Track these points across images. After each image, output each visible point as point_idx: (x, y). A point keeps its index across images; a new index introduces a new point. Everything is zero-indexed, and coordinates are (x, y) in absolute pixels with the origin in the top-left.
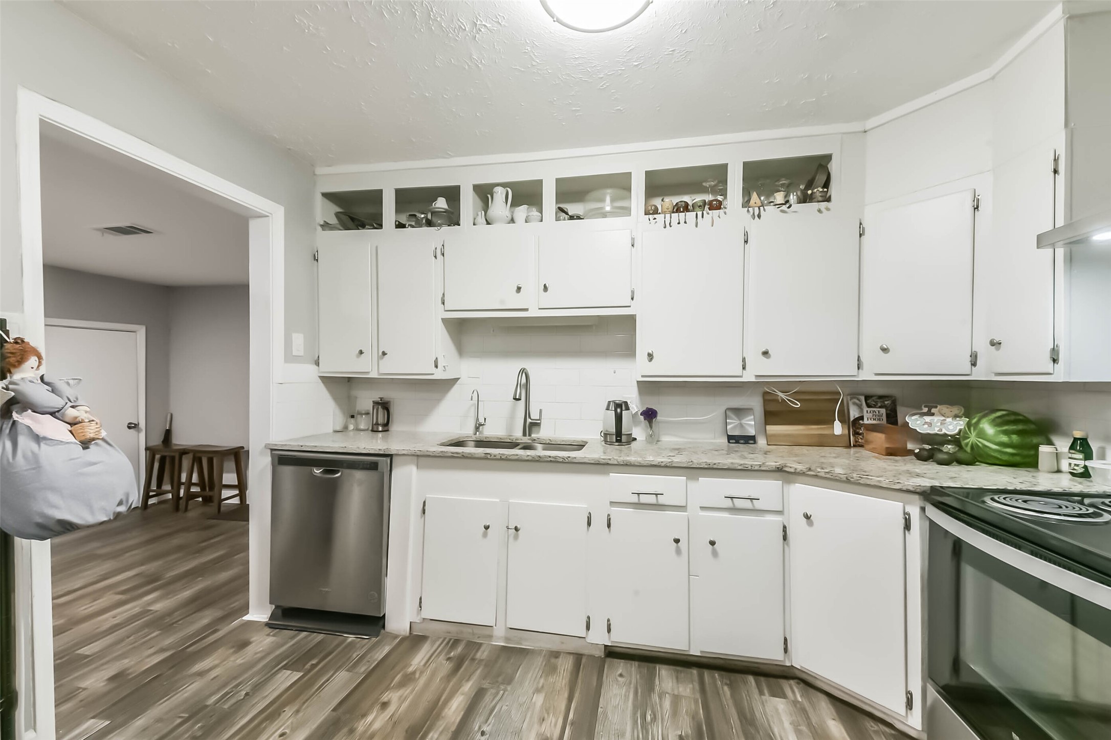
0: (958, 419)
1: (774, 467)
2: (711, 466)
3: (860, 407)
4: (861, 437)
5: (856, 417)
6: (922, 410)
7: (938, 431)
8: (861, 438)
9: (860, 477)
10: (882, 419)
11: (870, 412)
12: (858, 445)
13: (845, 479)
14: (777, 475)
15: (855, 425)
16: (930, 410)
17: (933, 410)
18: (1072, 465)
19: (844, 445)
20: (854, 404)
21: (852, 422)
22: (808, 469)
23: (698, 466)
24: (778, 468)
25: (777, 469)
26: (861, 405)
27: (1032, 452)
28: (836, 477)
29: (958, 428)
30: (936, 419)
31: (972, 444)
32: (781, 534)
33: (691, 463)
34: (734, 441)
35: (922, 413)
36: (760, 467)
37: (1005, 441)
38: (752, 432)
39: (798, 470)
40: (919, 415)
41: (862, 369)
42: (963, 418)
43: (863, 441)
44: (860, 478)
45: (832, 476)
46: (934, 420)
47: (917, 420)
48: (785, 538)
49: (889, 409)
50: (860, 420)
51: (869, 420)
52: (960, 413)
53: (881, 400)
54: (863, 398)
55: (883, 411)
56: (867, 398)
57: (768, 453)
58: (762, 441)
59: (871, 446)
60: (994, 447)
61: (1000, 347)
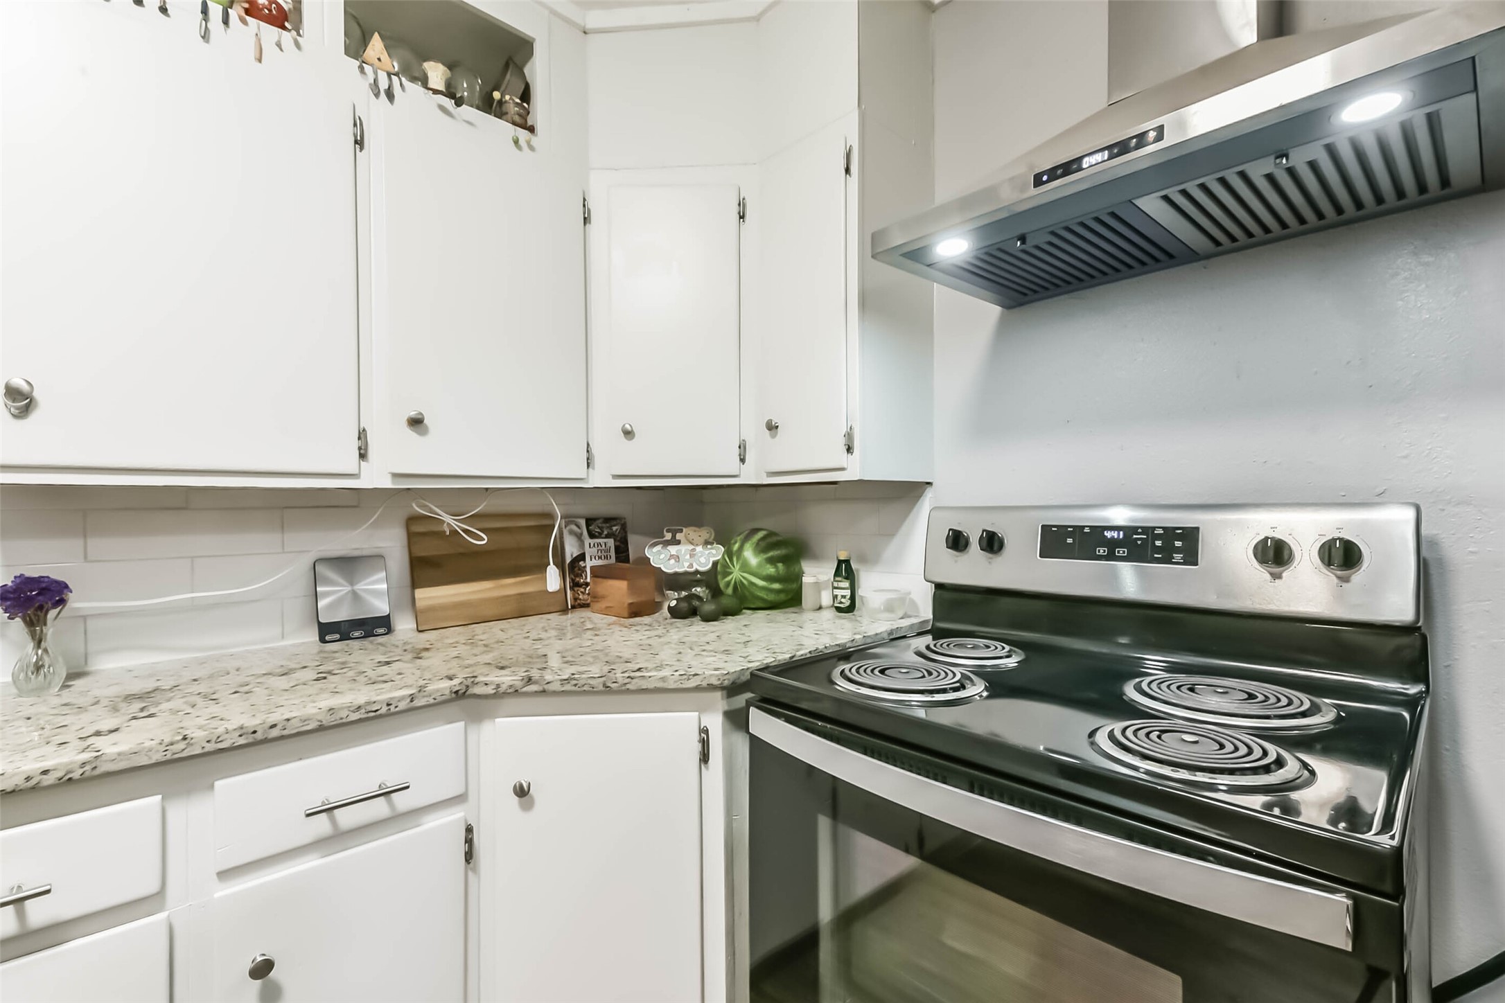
0: (709, 546)
1: (447, 692)
2: (259, 736)
3: (579, 537)
4: (582, 590)
5: (574, 556)
6: (664, 537)
7: (688, 567)
8: (582, 592)
9: (629, 677)
10: (610, 557)
11: (594, 544)
12: (579, 604)
13: (601, 688)
14: (454, 708)
15: (572, 570)
16: (674, 536)
17: (679, 536)
18: (839, 598)
19: (558, 609)
20: (571, 532)
21: (569, 564)
22: (526, 680)
23: (210, 747)
24: (456, 692)
25: (454, 695)
26: (581, 534)
27: (794, 586)
28: (583, 686)
29: (712, 559)
30: (683, 549)
31: (735, 582)
32: (461, 848)
33: (182, 745)
34: (338, 636)
35: (664, 541)
36: (412, 701)
37: (773, 573)
38: (381, 607)
39: (503, 688)
40: (662, 545)
41: (593, 469)
42: (715, 545)
43: (586, 597)
44: (629, 680)
45: (575, 685)
46: (681, 550)
47: (659, 553)
48: (469, 856)
49: (618, 539)
50: (580, 561)
51: (593, 559)
52: (710, 537)
53: (608, 525)
54: (583, 522)
55: (611, 542)
56: (589, 521)
57: (424, 654)
58: (404, 625)
59: (602, 605)
60: (761, 583)
61: (777, 433)
